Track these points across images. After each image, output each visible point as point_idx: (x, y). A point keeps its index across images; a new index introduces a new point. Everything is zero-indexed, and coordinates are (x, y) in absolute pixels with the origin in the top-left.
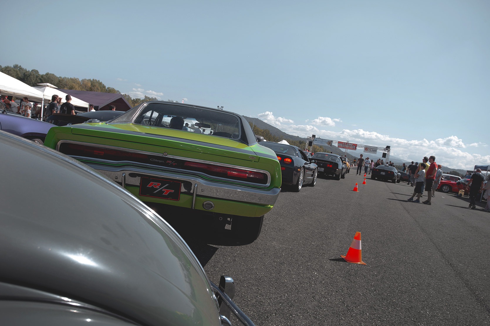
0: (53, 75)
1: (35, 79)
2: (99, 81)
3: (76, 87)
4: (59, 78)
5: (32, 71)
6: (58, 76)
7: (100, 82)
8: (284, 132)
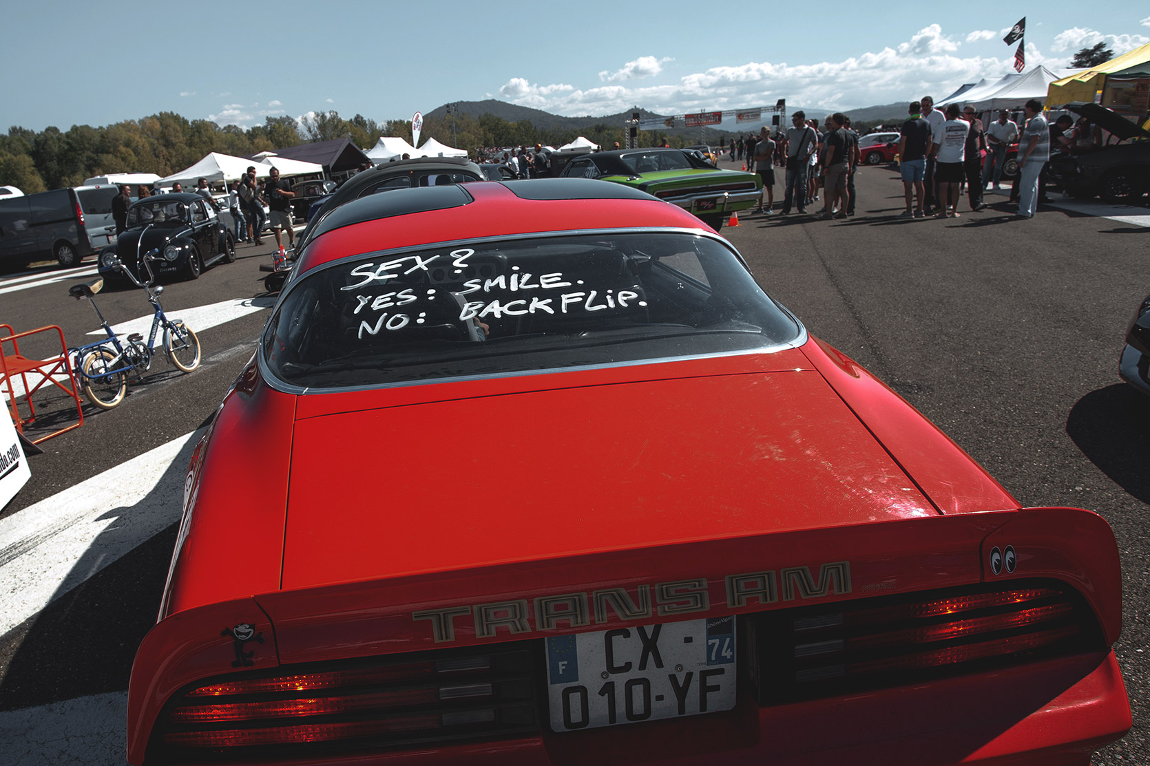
0: (87, 126)
1: (57, 146)
2: (172, 113)
3: (136, 138)
4: (98, 129)
5: (47, 130)
6: (96, 126)
7: (175, 114)
8: (557, 116)
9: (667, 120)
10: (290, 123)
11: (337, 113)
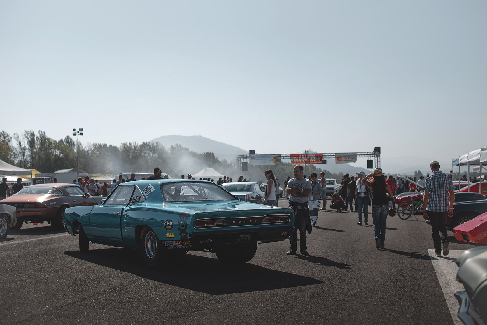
10: (5, 137)
11: (44, 133)
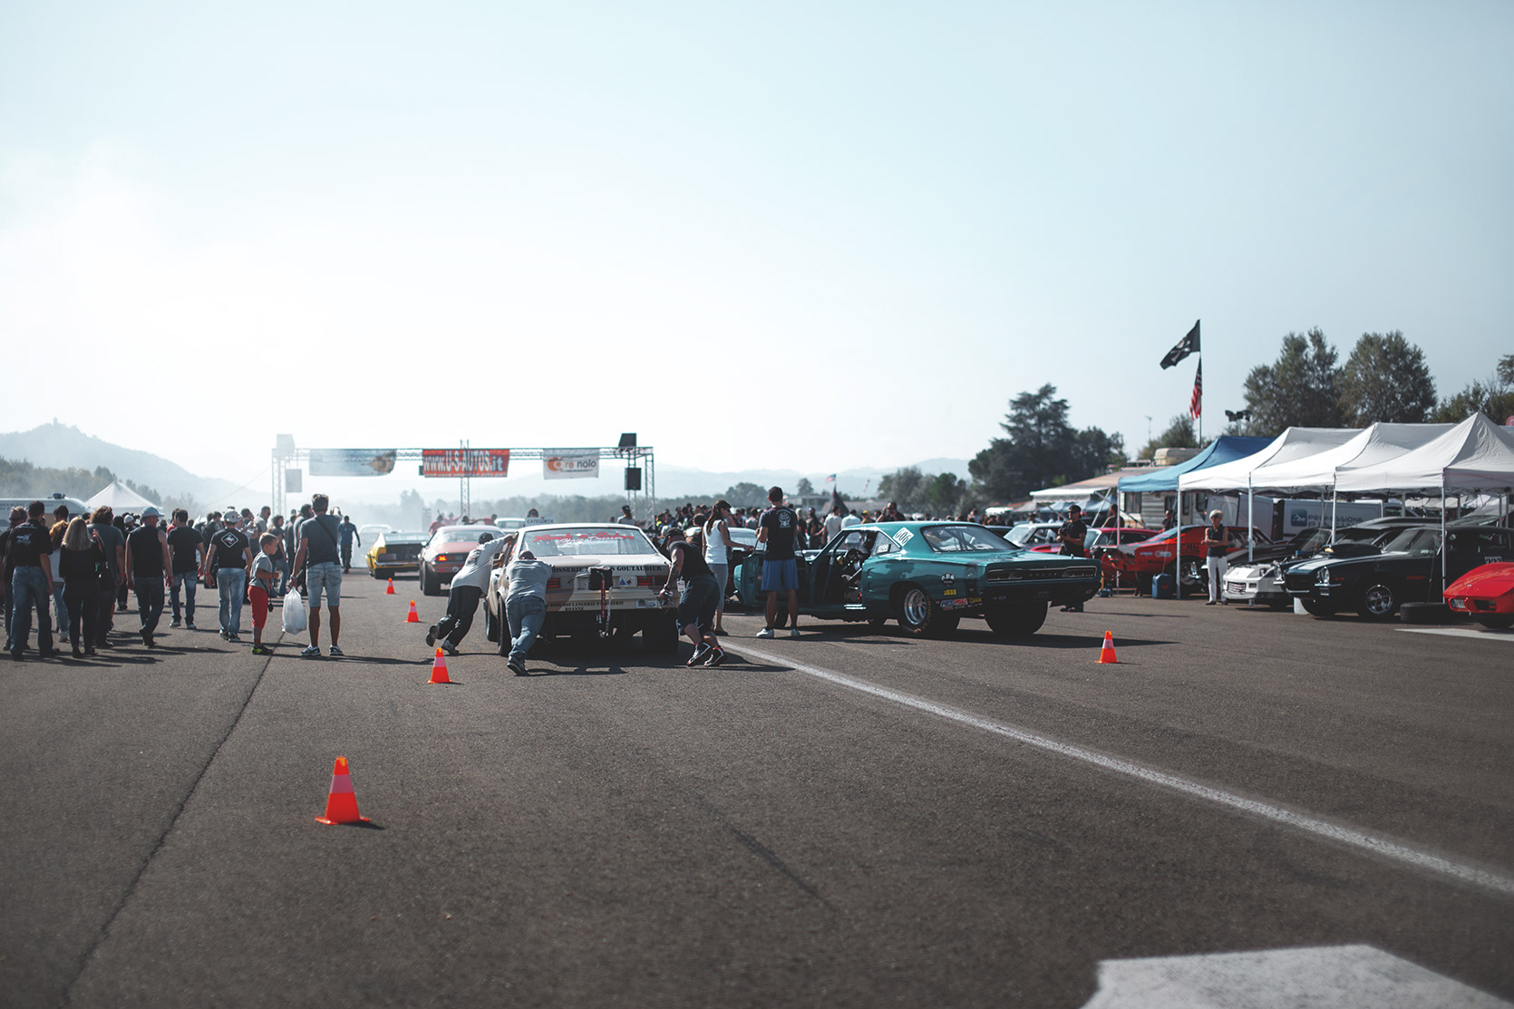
9: (379, 458)
